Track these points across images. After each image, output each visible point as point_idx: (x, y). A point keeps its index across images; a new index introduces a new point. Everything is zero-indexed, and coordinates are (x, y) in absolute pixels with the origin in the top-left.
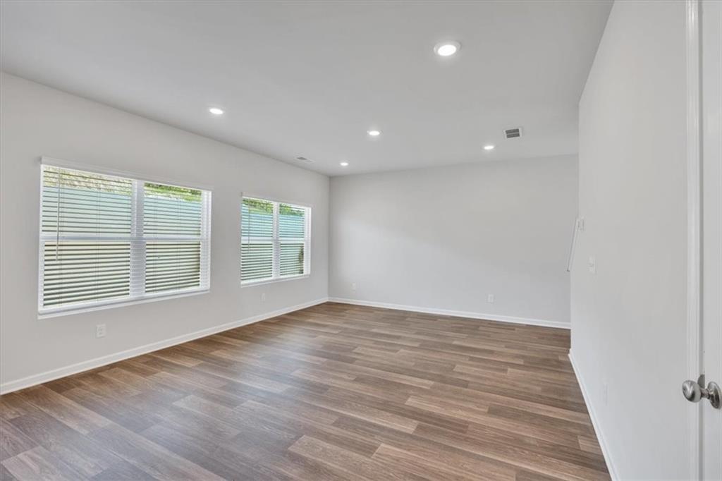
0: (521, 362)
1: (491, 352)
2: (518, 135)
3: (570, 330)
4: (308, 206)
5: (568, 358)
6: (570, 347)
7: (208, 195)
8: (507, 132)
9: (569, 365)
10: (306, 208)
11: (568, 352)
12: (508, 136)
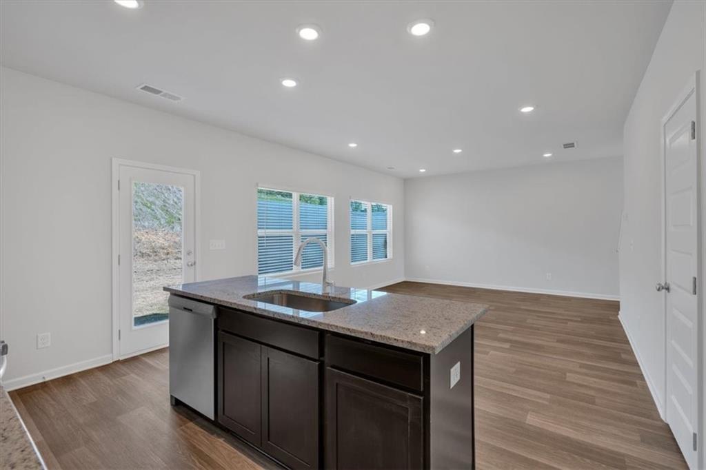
0: (579, 319)
1: (554, 313)
2: (574, 146)
3: (619, 302)
4: (390, 204)
5: (618, 318)
6: (619, 310)
7: (331, 200)
8: (564, 145)
9: (619, 322)
10: (388, 206)
11: (618, 314)
12: (565, 148)
